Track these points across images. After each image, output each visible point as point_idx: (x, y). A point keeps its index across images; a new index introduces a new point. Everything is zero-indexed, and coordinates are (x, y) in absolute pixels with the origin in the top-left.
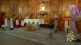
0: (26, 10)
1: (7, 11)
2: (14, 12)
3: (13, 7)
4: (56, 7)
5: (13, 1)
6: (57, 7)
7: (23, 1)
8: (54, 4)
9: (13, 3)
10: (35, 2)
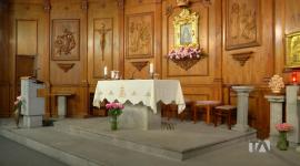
0: (116, 41)
1: (41, 51)
2: (68, 52)
3: (66, 31)
4: (244, 21)
5: (67, 8)
6: (250, 20)
7: (104, 6)
8: (236, 8)
9: (63, 16)
10: (154, 8)
